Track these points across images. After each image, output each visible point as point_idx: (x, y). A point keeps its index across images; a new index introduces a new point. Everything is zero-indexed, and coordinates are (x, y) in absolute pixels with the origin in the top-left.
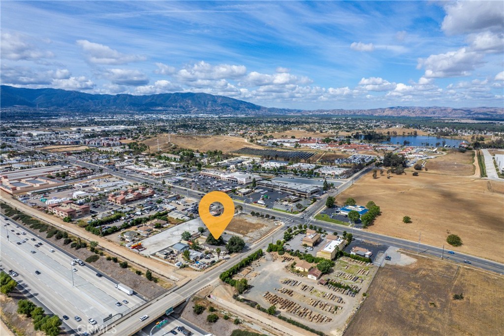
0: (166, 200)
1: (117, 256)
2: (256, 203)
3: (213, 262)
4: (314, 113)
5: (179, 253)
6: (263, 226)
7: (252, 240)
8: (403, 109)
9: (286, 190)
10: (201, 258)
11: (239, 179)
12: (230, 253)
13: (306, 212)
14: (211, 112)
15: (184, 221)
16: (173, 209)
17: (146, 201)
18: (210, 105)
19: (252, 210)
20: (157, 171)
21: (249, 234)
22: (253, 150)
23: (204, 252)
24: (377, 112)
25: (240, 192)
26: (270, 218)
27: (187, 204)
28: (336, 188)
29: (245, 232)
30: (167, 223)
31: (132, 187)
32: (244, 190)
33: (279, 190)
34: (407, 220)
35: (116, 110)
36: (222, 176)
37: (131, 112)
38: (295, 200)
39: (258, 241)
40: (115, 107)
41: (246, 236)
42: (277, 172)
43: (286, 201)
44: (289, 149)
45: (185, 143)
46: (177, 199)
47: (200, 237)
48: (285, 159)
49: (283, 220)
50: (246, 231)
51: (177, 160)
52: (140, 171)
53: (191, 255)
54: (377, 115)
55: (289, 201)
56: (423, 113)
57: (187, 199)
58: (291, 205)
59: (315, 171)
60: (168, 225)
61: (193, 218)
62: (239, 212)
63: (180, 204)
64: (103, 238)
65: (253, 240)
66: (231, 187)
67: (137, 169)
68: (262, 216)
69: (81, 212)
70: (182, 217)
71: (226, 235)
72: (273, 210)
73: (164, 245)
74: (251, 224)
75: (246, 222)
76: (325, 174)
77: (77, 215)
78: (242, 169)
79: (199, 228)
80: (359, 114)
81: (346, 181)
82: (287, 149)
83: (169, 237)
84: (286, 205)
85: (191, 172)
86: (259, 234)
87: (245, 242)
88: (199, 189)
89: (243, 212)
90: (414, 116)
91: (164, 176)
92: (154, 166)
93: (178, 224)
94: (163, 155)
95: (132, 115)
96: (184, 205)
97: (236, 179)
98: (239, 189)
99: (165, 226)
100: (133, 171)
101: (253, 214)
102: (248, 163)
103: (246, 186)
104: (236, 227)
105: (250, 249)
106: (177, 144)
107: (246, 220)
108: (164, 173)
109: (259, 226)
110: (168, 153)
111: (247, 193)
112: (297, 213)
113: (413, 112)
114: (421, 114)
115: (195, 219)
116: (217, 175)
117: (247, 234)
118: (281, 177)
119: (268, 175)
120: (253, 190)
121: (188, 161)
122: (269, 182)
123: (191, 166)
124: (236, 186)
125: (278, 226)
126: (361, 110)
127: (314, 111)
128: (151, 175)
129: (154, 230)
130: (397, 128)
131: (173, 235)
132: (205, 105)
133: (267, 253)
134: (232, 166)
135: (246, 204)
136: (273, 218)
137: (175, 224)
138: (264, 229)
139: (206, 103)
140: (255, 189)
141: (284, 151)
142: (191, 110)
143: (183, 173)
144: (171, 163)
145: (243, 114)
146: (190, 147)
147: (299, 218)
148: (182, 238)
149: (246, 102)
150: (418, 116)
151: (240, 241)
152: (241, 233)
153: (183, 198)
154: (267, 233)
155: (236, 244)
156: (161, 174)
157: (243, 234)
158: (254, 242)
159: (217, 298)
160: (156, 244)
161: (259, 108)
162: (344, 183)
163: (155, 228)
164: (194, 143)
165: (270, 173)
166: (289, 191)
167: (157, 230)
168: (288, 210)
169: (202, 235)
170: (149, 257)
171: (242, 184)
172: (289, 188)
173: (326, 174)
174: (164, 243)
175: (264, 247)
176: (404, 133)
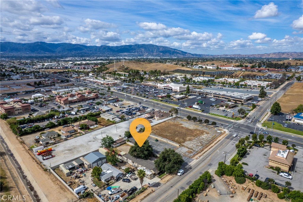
0: (105, 102)
2: (191, 107)
3: (134, 190)
4: (221, 56)
5: (90, 166)
6: (202, 133)
7: (191, 152)
8: (283, 53)
9: (219, 97)
10: (118, 179)
11: (173, 88)
12: (161, 173)
13: (249, 118)
14: (156, 56)
15: (114, 123)
16: (108, 111)
17: (87, 102)
18: (155, 52)
19: (188, 114)
20: (108, 82)
21: (187, 143)
22: (184, 70)
23: (124, 168)
24: (264, 55)
25: (175, 97)
26: (209, 123)
27: (123, 106)
28: (269, 96)
29: (181, 140)
30: (96, 124)
31: (82, 91)
32: (178, 96)
33: (212, 96)
35: (100, 55)
36: (159, 85)
37: (108, 55)
38: (233, 106)
39: (200, 154)
40: (99, 53)
41: (183, 146)
42: (207, 84)
43: (222, 106)
44: (212, 70)
45: (135, 66)
46: (116, 102)
47: (126, 143)
48: (211, 76)
49: (225, 127)
50: (183, 139)
51: (126, 76)
52: (96, 82)
53: (104, 174)
55: (227, 107)
56: (299, 56)
57: (125, 102)
58: (229, 110)
59: (240, 83)
60: (95, 126)
61: (125, 120)
62: (174, 116)
63: (116, 106)
65: (193, 153)
66: (166, 94)
67: (94, 80)
68: (200, 121)
69: (21, 109)
70: (113, 119)
71: (158, 143)
72: (210, 115)
73: (78, 152)
74: (188, 129)
75: (182, 127)
76: (250, 85)
77: (17, 112)
78: (176, 81)
79: (126, 132)
80: (252, 57)
81: (275, 91)
82: (210, 70)
83: (90, 141)
84: (224, 111)
85: (135, 83)
86: (199, 144)
87: (182, 154)
88: (137, 94)
89: (178, 116)
91: (112, 86)
92: (108, 79)
93: (106, 126)
94: (117, 73)
95: (108, 57)
96: (120, 107)
97: (171, 88)
98: (173, 95)
99: (92, 127)
100: (91, 82)
101: (189, 118)
102: (180, 78)
103: (180, 93)
104: (170, 133)
105: (191, 168)
106: (129, 66)
107: (181, 124)
108: (113, 83)
109: (198, 132)
110: (121, 71)
111: (182, 98)
112: (239, 119)
114: (297, 56)
115: (127, 122)
116: (155, 85)
117: (184, 142)
118: (211, 87)
119: (198, 86)
120: (187, 96)
121: (134, 76)
122: (201, 90)
123: (136, 79)
124: (171, 93)
125: (221, 134)
126: (253, 55)
127: (221, 55)
128: (103, 84)
129: (79, 131)
130: (290, 60)
131: (95, 139)
132: (152, 52)
133: (216, 177)
134: (167, 80)
135: (182, 108)
136: (214, 124)
137: (103, 126)
138: (204, 136)
139: (153, 51)
140: (189, 96)
141: (208, 71)
142: (144, 55)
143: (128, 84)
144: (121, 77)
145: (175, 57)
146: (138, 69)
147: (243, 125)
148: (103, 144)
151: (175, 157)
152: (177, 142)
153: (122, 101)
154: (210, 142)
155: (170, 161)
156: (111, 84)
157: (179, 143)
158: (194, 155)
160: (70, 150)
162: (275, 93)
163: (81, 129)
164: (141, 67)
165: (200, 84)
166: (223, 98)
167: (81, 131)
168: (227, 115)
169: (128, 141)
171: (176, 92)
172: (222, 95)
173: (252, 86)
174: (80, 149)
175: (210, 165)
176: (297, 63)
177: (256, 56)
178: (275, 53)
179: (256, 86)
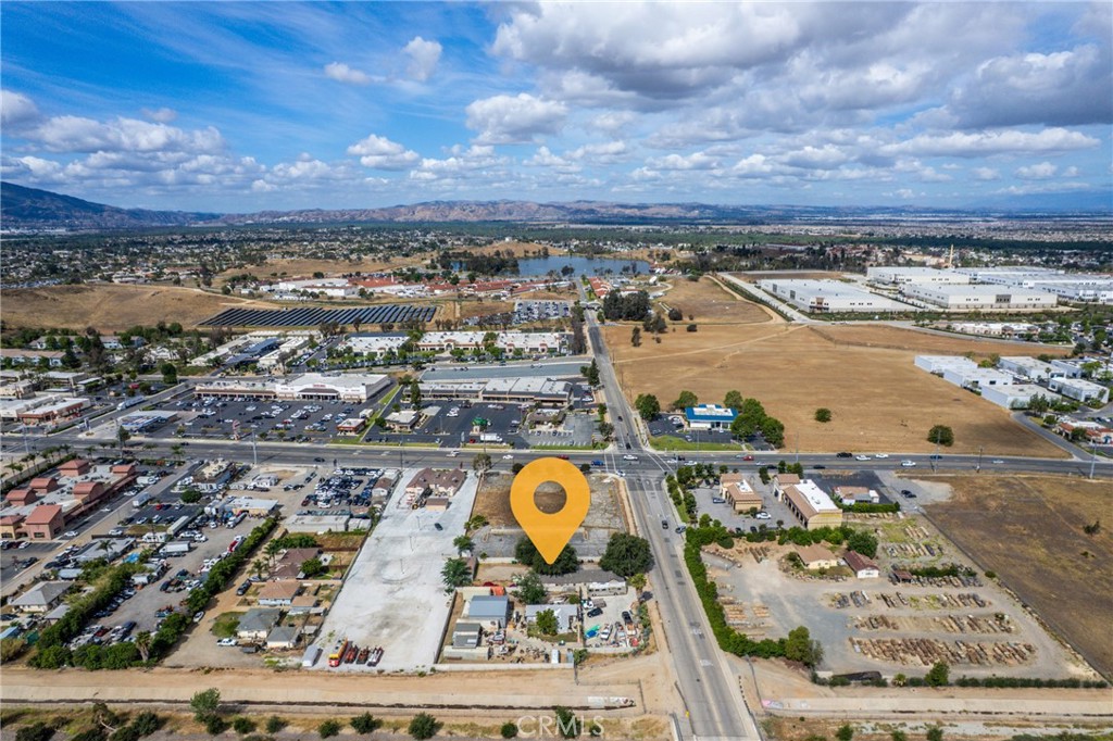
0: (203, 485)
1: (365, 710)
2: (474, 441)
8: (451, 205)
9: (498, 399)
11: (342, 391)
13: (617, 440)
15: (361, 533)
17: (136, 503)
20: (36, 407)
25: (398, 423)
27: (289, 483)
30: (319, 552)
34: (823, 416)
36: (280, 388)
43: (538, 422)
46: (234, 476)
47: (478, 564)
54: (401, 219)
57: (262, 469)
60: (327, 557)
61: (378, 519)
63: (267, 490)
64: (157, 669)
70: (346, 524)
72: (539, 451)
76: (522, 349)
80: (363, 218)
82: (352, 303)
83: (392, 591)
84: (555, 433)
85: (153, 392)
86: (607, 514)
90: (475, 219)
91: (73, 418)
93: (358, 548)
96: (288, 489)
97: (334, 391)
99: (325, 563)
108: (68, 409)
111: (416, 421)
113: (471, 212)
129: (307, 584)
137: (348, 549)
138: (596, 499)
140: (417, 408)
143: (134, 399)
149: (54, 194)
150: (481, 218)
153: (247, 468)
154: (618, 506)
156: (60, 413)
159: (785, 701)
161: (98, 209)
167: (318, 581)
170: (433, 670)
171: (359, 403)
172: (511, 393)
174: (405, 614)
176: (526, 252)
177: (375, 216)
178: (425, 205)
179: (537, 349)
